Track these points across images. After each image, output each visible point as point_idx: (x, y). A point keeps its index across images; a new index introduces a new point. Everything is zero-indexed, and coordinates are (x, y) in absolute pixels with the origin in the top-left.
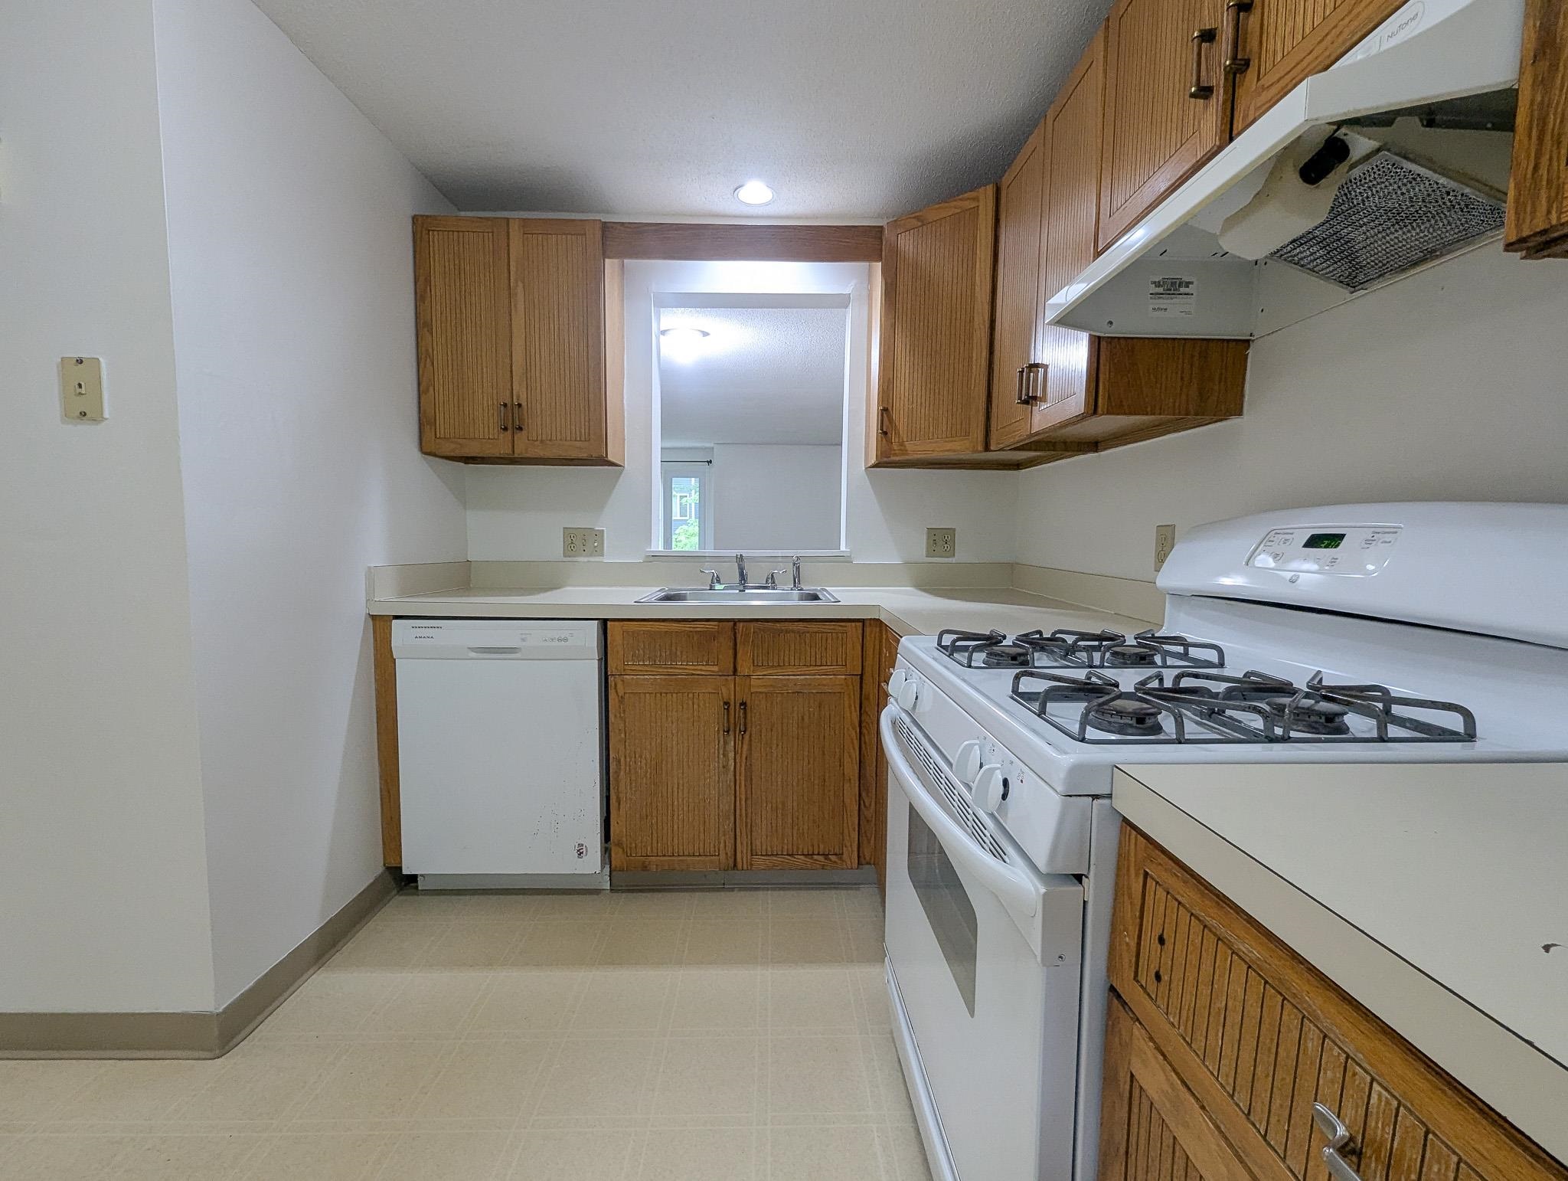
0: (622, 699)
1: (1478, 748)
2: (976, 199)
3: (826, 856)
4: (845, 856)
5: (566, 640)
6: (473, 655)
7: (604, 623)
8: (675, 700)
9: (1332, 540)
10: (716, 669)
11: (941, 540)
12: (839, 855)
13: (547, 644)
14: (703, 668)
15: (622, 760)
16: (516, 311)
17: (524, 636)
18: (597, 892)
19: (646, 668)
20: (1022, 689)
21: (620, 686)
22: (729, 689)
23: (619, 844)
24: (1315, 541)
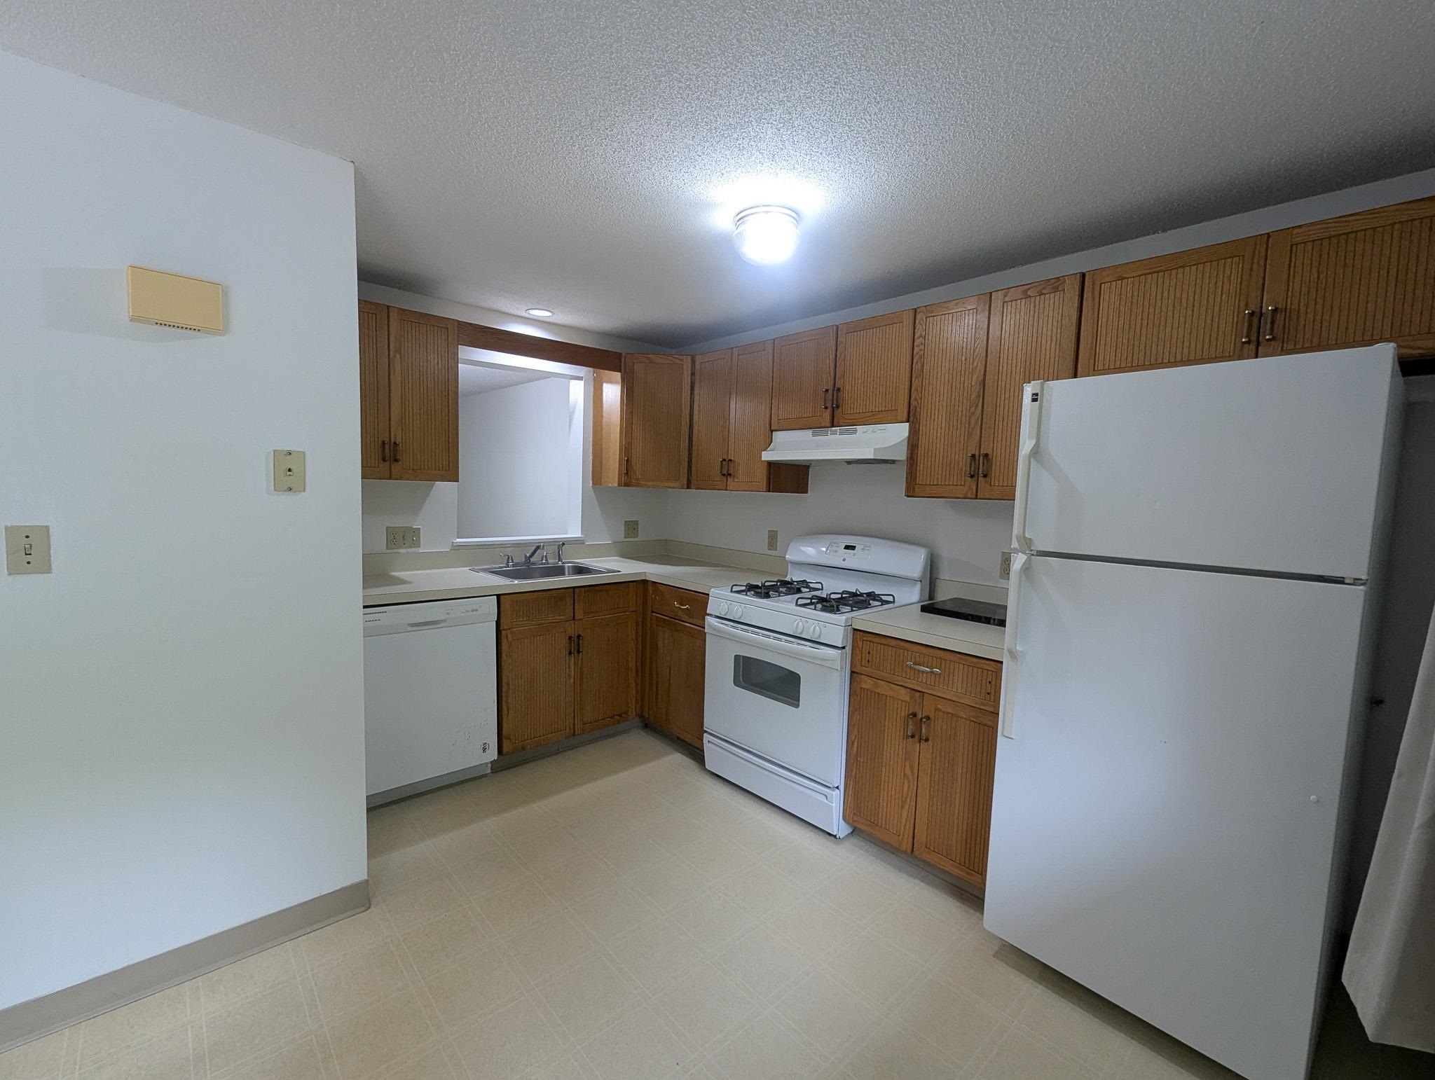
0: (510, 645)
1: (896, 604)
2: (682, 360)
3: (620, 715)
4: (629, 713)
5: (477, 610)
6: (410, 629)
7: (498, 596)
8: (541, 639)
9: (853, 548)
10: (563, 617)
11: (631, 528)
12: (626, 713)
13: (463, 615)
14: (557, 618)
15: (511, 682)
16: (394, 375)
17: (448, 611)
18: (485, 776)
19: (524, 622)
20: (799, 603)
21: (510, 636)
22: (571, 628)
23: (508, 738)
24: (847, 547)
